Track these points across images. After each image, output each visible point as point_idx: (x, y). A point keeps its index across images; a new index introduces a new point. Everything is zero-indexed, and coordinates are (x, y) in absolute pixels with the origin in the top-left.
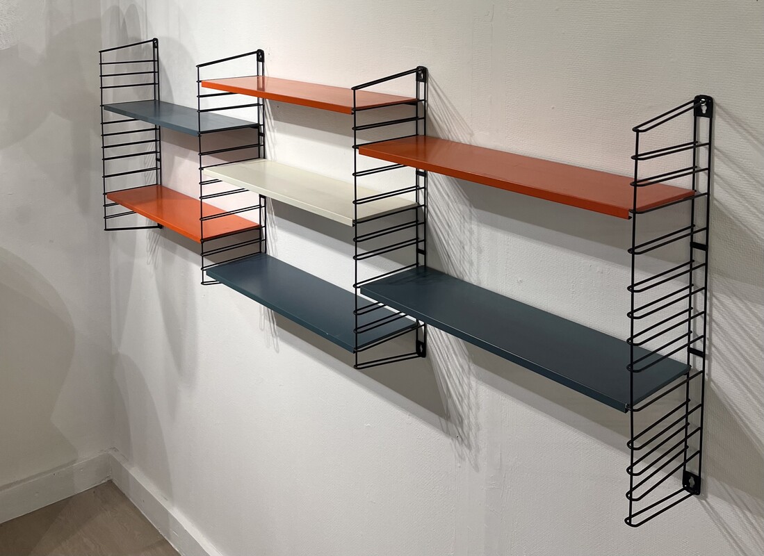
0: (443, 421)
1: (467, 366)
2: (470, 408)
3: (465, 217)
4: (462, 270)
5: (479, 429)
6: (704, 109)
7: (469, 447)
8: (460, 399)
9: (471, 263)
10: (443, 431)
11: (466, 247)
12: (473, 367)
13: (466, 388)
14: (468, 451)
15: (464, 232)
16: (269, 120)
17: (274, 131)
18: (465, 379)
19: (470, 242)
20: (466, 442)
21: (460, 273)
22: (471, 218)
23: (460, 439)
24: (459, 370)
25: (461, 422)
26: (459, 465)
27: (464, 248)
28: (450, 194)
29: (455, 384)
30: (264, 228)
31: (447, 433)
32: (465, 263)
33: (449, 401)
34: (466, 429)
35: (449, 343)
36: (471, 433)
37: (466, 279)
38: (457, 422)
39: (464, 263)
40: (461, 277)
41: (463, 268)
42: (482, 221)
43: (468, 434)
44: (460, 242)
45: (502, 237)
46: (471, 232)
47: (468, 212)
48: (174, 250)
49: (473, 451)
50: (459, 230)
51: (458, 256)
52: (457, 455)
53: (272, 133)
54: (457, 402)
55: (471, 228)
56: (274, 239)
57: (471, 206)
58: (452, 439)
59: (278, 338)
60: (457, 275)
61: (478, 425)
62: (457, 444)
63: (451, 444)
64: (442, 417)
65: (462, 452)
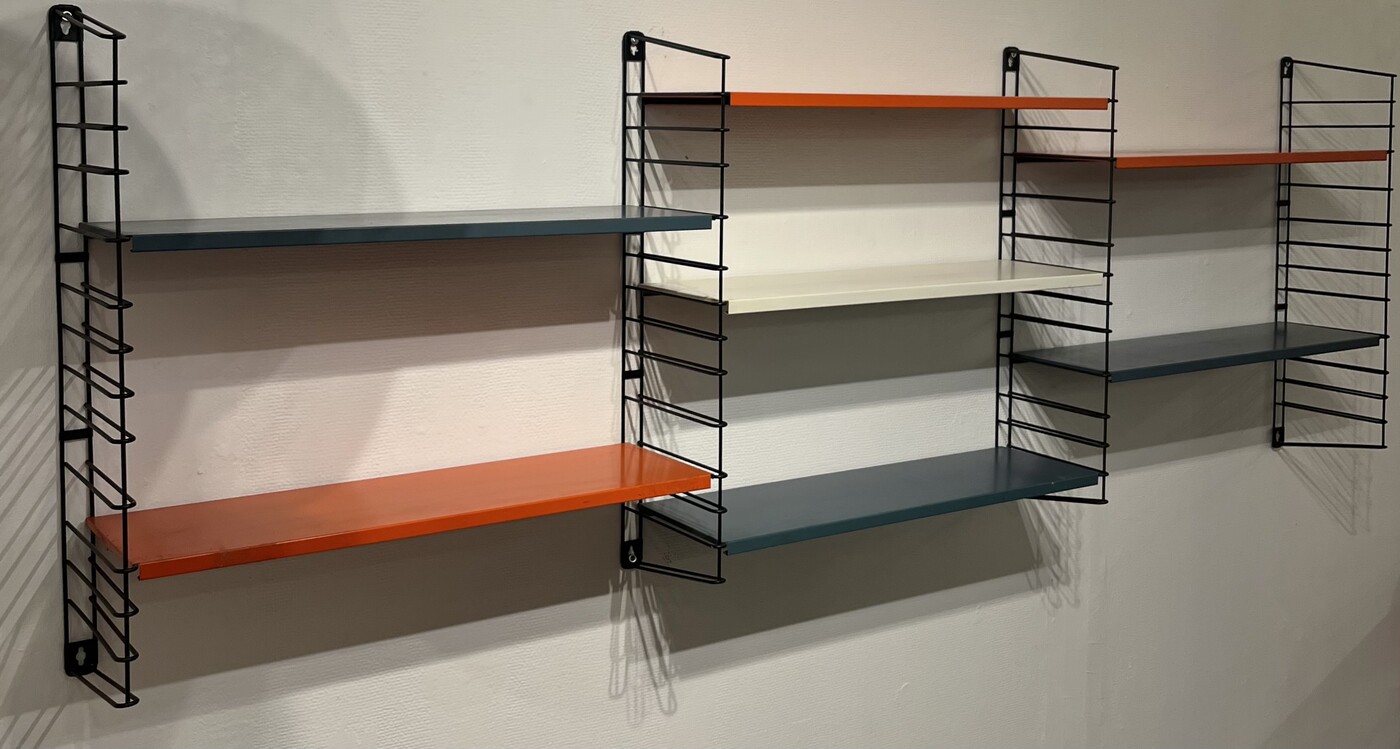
0: (1031, 574)
2: (1069, 525)
4: (1061, 334)
7: (1068, 582)
8: (1056, 522)
10: (1032, 589)
14: (1065, 590)
20: (1063, 578)
21: (1059, 339)
22: (1073, 257)
23: (1055, 580)
25: (1057, 555)
26: (1053, 619)
31: (1038, 586)
33: (1042, 538)
34: (1063, 560)
36: (1070, 561)
37: (1067, 344)
38: (1052, 558)
40: (1058, 344)
42: (1089, 255)
43: (1067, 565)
47: (1070, 247)
49: (1072, 585)
54: (1053, 529)
58: (1045, 590)
60: (1054, 344)
61: (1079, 544)
62: (1051, 590)
63: (1043, 600)
64: (1030, 569)
65: (1059, 598)
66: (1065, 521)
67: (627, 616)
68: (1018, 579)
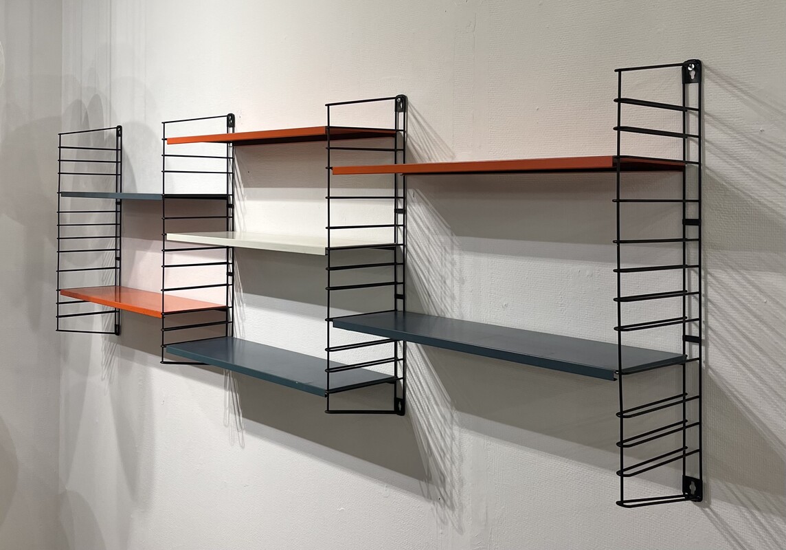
0: (424, 485)
1: (449, 415)
2: (453, 462)
3: (447, 248)
4: (443, 308)
5: (462, 485)
6: (693, 74)
7: (452, 507)
8: (442, 454)
9: (453, 298)
10: (424, 496)
11: (447, 282)
12: (456, 414)
13: (448, 440)
14: (450, 512)
15: (445, 264)
16: (239, 189)
17: (243, 200)
18: (448, 431)
19: (452, 274)
20: (449, 503)
21: (441, 310)
22: (452, 248)
23: (442, 501)
24: (440, 422)
25: (443, 482)
26: (441, 531)
27: (445, 282)
28: (430, 227)
29: (437, 438)
30: (231, 309)
31: (429, 497)
32: (447, 298)
33: (431, 460)
34: (448, 487)
35: (430, 393)
36: (454, 491)
37: (448, 316)
38: (439, 482)
39: (445, 299)
40: (441, 314)
41: (445, 306)
42: (465, 249)
43: (451, 494)
44: (442, 277)
45: (485, 260)
46: (453, 263)
47: (450, 241)
48: (130, 357)
49: (457, 510)
50: (440, 264)
51: (439, 293)
52: (439, 520)
53: (242, 203)
54: (439, 459)
55: (453, 259)
56: (242, 319)
57: (452, 235)
58: (434, 504)
59: (244, 432)
60: (438, 314)
61: (461, 481)
62: (439, 507)
63: (432, 509)
64: (422, 481)
65: (445, 515)
66: (448, 456)
67: (229, 390)
68: (414, 482)
